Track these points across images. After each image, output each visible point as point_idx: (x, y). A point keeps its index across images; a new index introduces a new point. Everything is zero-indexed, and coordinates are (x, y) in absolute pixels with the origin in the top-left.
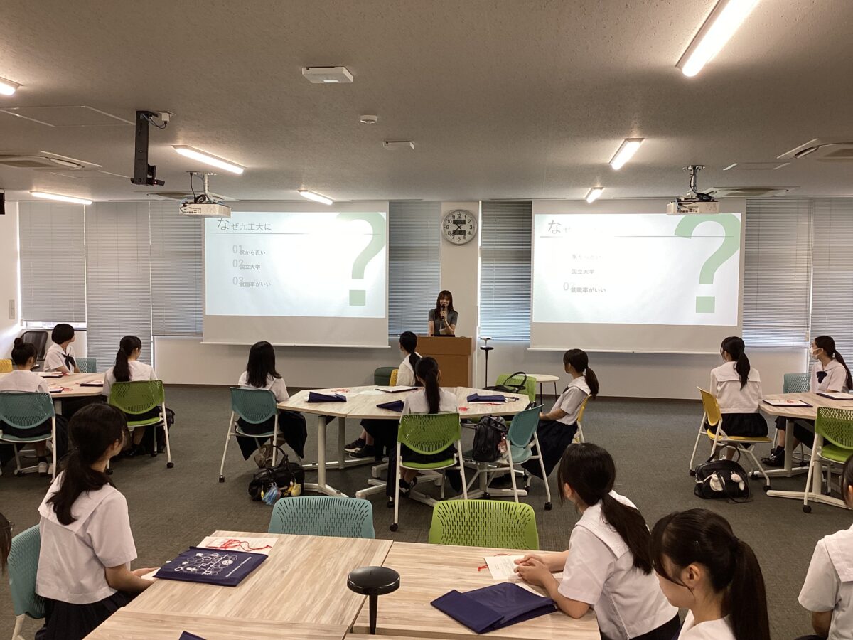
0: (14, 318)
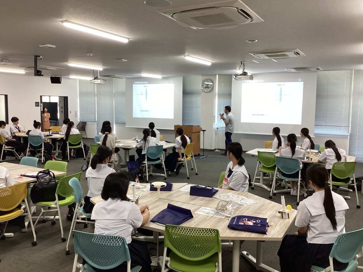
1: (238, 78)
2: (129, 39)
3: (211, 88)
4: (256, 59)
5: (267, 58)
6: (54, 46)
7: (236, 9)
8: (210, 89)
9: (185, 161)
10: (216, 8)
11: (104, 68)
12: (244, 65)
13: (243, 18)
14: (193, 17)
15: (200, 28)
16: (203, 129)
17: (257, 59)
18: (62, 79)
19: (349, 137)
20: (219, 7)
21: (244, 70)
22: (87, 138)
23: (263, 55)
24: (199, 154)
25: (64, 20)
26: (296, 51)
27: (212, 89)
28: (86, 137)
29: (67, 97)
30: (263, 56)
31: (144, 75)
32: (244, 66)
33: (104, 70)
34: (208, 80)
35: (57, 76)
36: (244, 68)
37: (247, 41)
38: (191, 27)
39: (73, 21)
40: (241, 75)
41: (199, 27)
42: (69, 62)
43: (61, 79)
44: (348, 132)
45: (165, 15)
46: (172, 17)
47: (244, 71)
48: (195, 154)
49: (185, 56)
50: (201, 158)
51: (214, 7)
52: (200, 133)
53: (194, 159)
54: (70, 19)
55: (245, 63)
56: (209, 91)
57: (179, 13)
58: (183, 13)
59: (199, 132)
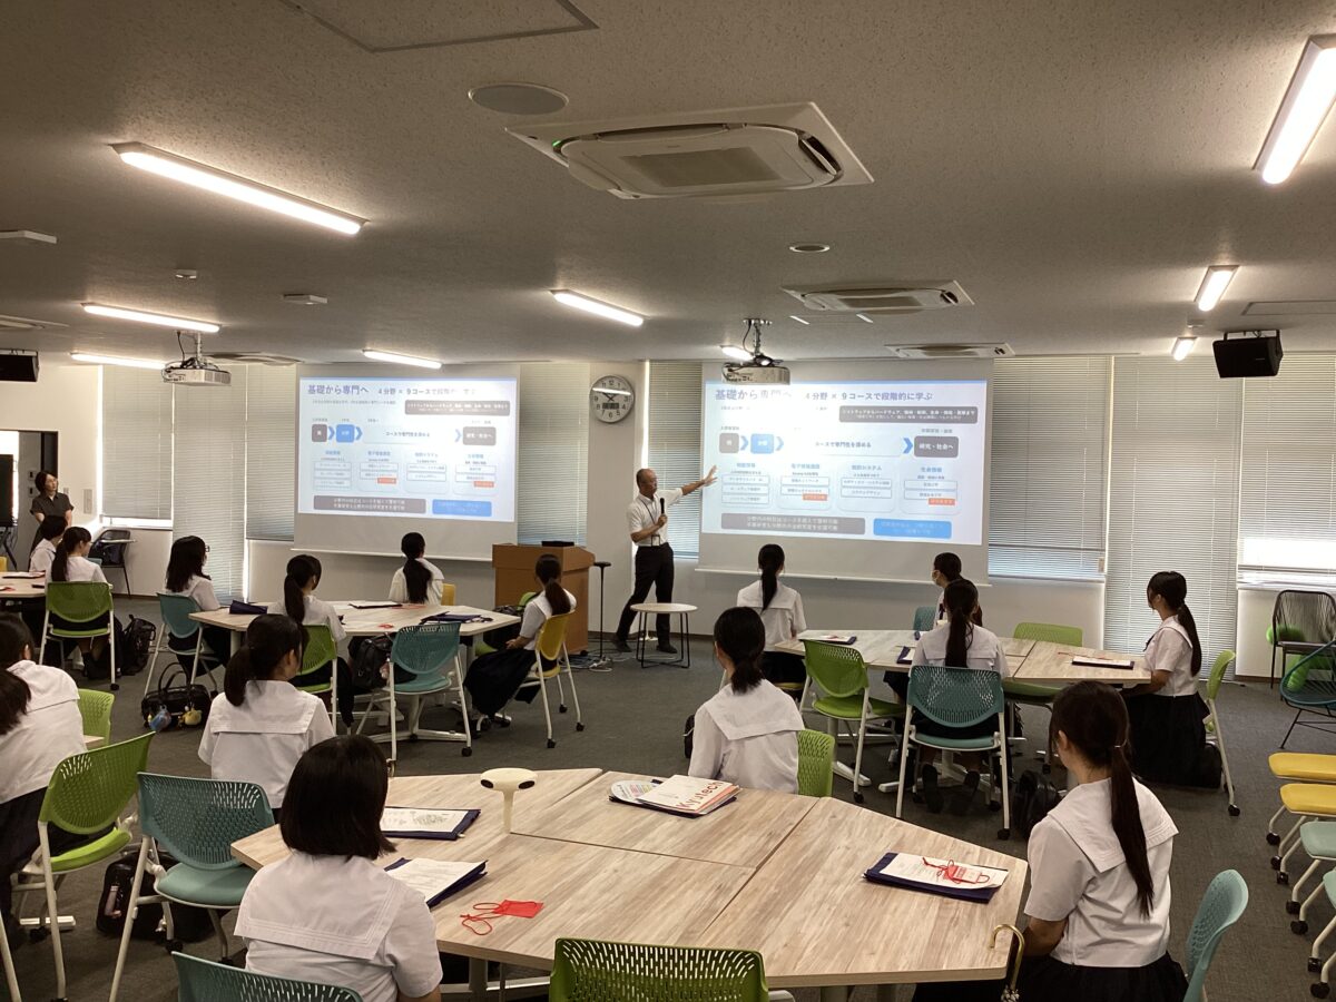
0: (90, 513)
1: (736, 377)
2: (361, 221)
3: (624, 407)
4: (804, 312)
5: (845, 308)
6: (52, 240)
7: (795, 134)
8: (623, 412)
9: (538, 680)
10: (727, 128)
11: (225, 324)
12: (758, 331)
13: (811, 167)
14: (635, 157)
15: (643, 196)
16: (597, 561)
17: (809, 310)
18: (40, 365)
19: (1103, 585)
20: (739, 126)
21: (758, 346)
22: (130, 597)
23: (834, 298)
24: (584, 653)
25: (129, 139)
26: (948, 288)
27: (629, 413)
28: (125, 592)
29: (54, 435)
30: (835, 304)
31: (376, 355)
32: (759, 334)
33: (223, 332)
34: (616, 382)
35: (20, 353)
36: (759, 341)
37: (792, 248)
38: (614, 191)
39: (162, 148)
40: (748, 365)
41: (643, 192)
42: (89, 300)
43: (37, 364)
44: (1102, 570)
45: (531, 142)
46: (557, 150)
47: (757, 351)
48: (571, 652)
49: (553, 292)
50: (594, 668)
51: (721, 125)
52: (588, 575)
53: (569, 670)
54: (153, 140)
55: (762, 322)
56: (618, 418)
57: (585, 138)
58: (602, 142)
59: (586, 570)
